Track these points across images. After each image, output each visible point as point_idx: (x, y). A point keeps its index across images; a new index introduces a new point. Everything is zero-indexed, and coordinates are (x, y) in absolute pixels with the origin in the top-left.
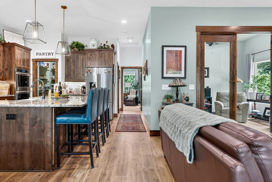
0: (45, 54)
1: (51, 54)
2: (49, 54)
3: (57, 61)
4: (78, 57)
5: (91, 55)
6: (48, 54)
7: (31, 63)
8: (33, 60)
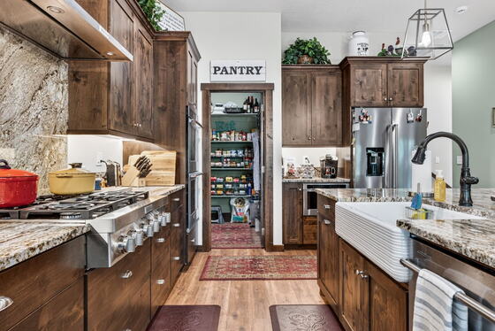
0: (239, 71)
1: (255, 71)
2: (249, 70)
3: (272, 90)
4: (313, 80)
5: (364, 74)
6: (245, 71)
7: (200, 94)
8: (203, 86)
